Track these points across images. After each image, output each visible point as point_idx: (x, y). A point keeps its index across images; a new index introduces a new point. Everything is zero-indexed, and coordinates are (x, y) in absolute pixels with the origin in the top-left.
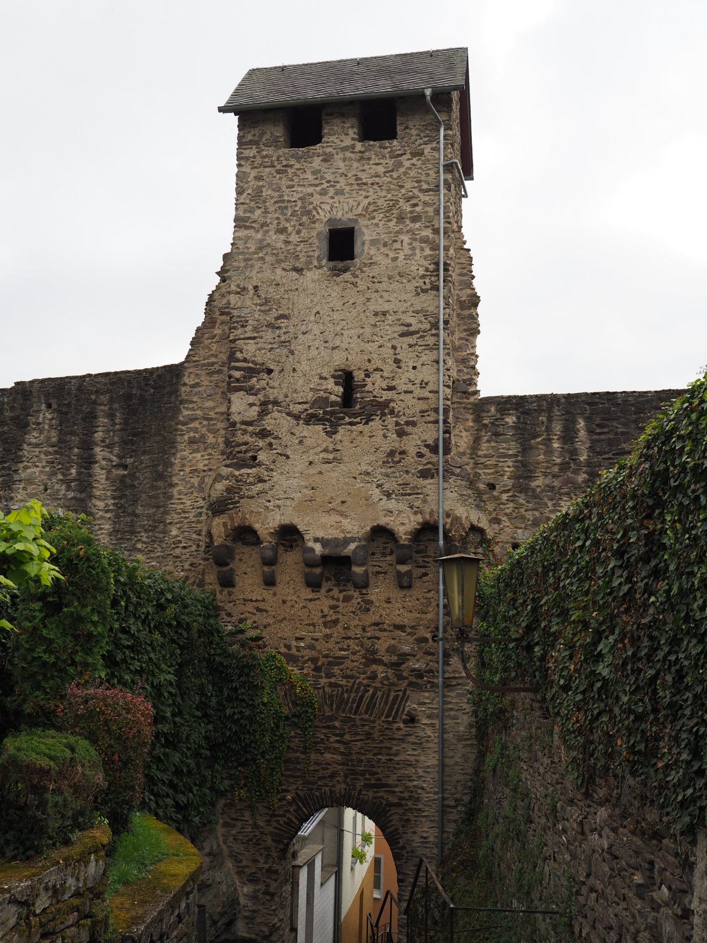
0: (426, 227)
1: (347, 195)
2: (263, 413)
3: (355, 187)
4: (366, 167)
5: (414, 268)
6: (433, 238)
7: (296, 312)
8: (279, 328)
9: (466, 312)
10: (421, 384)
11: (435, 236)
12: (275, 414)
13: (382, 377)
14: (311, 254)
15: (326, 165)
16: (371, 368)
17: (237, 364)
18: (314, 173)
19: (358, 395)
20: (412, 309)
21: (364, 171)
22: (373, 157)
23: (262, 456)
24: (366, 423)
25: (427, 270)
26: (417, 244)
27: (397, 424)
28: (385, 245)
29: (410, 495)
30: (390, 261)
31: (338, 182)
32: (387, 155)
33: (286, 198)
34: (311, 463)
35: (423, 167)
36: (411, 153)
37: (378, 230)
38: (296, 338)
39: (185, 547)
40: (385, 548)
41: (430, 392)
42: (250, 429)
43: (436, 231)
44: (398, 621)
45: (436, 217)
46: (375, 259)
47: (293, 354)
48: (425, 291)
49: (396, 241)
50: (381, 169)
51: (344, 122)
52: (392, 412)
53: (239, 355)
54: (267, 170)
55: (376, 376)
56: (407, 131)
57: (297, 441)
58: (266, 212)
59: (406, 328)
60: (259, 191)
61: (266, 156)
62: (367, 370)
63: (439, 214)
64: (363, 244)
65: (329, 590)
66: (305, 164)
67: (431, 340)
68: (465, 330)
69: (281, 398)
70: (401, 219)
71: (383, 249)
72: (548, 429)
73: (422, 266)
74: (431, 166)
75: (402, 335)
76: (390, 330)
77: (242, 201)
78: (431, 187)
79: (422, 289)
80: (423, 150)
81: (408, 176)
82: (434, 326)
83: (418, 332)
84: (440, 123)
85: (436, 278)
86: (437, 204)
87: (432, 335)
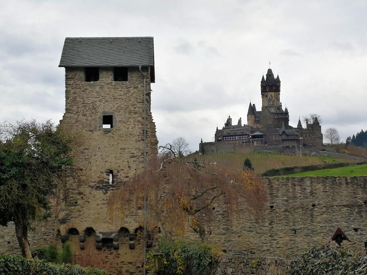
0: (140, 116)
1: (110, 103)
2: (79, 186)
3: (113, 99)
4: (117, 92)
5: (135, 132)
6: (142, 121)
7: (91, 147)
8: (85, 153)
9: (154, 147)
12: (84, 186)
13: (124, 173)
14: (96, 125)
15: (101, 90)
16: (120, 169)
18: (96, 93)
19: (115, 179)
20: (135, 148)
21: (116, 93)
22: (119, 88)
23: (79, 202)
25: (140, 133)
26: (136, 123)
28: (124, 123)
29: (134, 216)
30: (126, 129)
31: (106, 97)
32: (125, 87)
33: (86, 102)
34: (98, 204)
35: (138, 93)
36: (133, 87)
37: (122, 117)
38: (91, 157)
39: (48, 235)
40: (125, 235)
42: (75, 191)
43: (143, 118)
44: (130, 261)
45: (143, 113)
46: (121, 128)
47: (90, 163)
48: (139, 141)
49: (128, 121)
50: (122, 93)
51: (108, 73)
54: (78, 90)
55: (121, 172)
56: (132, 78)
57: (93, 196)
58: (78, 107)
59: (133, 155)
60: (75, 98)
61: (78, 84)
62: (118, 170)
63: (144, 111)
64: (116, 122)
65: (105, 251)
66: (93, 89)
67: (141, 159)
69: (86, 180)
70: (130, 112)
73: (138, 131)
74: (141, 93)
75: (131, 157)
76: (127, 155)
77: (68, 102)
78: (141, 101)
79: (138, 140)
80: (138, 86)
81: (132, 96)
82: (143, 154)
83: (137, 156)
84: (144, 77)
85: (143, 136)
86: (143, 108)
87: (142, 157)
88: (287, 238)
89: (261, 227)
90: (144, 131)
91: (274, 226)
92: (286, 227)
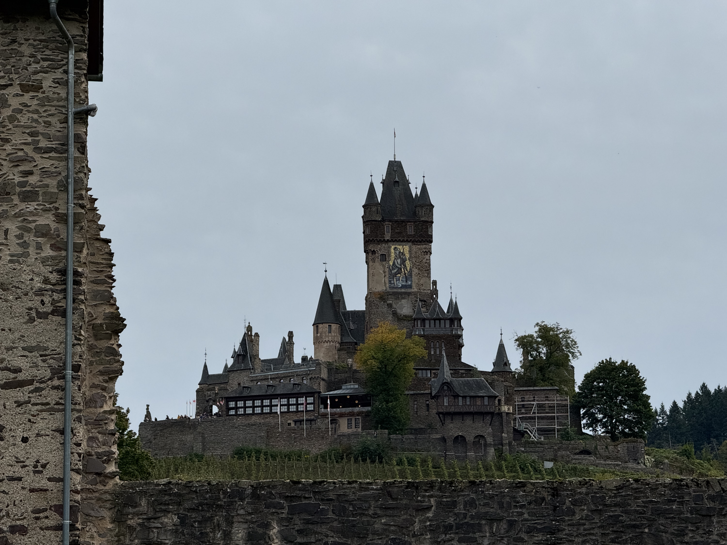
0: (46, 210)
5: (26, 277)
6: (57, 229)
9: (104, 344)
10: (35, 466)
11: (60, 226)
20: (22, 344)
25: (46, 281)
26: (30, 238)
35: (41, 110)
36: (20, 85)
41: (50, 480)
43: (62, 219)
45: (63, 195)
48: (43, 316)
56: (15, 46)
59: (12, 376)
63: (67, 190)
67: (52, 397)
68: (102, 373)
73: (38, 275)
74: (53, 110)
75: (6, 386)
78: (54, 144)
79: (38, 313)
80: (41, 81)
81: (16, 123)
82: (58, 373)
83: (31, 382)
84: (69, 42)
85: (61, 296)
86: (64, 174)
87: (55, 388)
90: (63, 272)
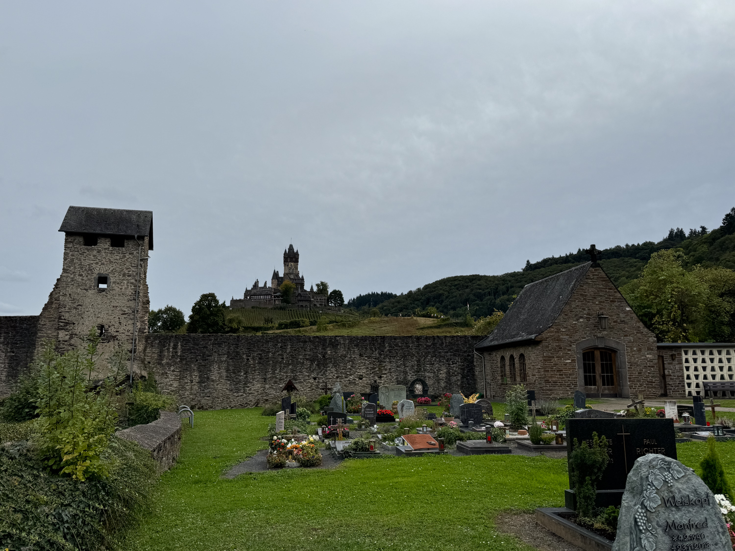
0: (133, 279)
1: (106, 265)
2: (71, 338)
3: (109, 263)
5: (128, 292)
7: (85, 304)
8: (78, 309)
9: (145, 306)
10: (128, 331)
11: (136, 282)
12: (75, 339)
13: (114, 328)
14: (91, 284)
15: (98, 253)
16: (111, 324)
17: (62, 321)
18: (94, 256)
19: (106, 333)
20: (126, 306)
21: (112, 257)
22: (116, 253)
24: (108, 342)
25: (132, 293)
26: (129, 284)
27: (119, 343)
28: (118, 283)
30: (119, 289)
31: (102, 260)
32: (121, 253)
33: (83, 264)
35: (133, 258)
36: (129, 253)
37: (116, 278)
38: (84, 313)
42: (66, 343)
43: (136, 281)
47: (83, 318)
49: (122, 282)
50: (118, 258)
51: (106, 239)
52: (117, 339)
53: (62, 318)
54: (76, 253)
55: (112, 327)
56: (128, 245)
58: (75, 268)
59: (124, 312)
60: (73, 260)
61: (76, 248)
62: (109, 325)
64: (110, 283)
66: (90, 252)
67: (132, 317)
68: (144, 312)
69: (78, 333)
70: (124, 275)
71: (117, 285)
72: (169, 345)
73: (130, 292)
74: (136, 258)
75: (122, 314)
76: (118, 312)
77: (66, 263)
78: (135, 265)
79: (130, 300)
80: (133, 252)
81: (127, 261)
82: (133, 312)
83: (128, 314)
84: (140, 245)
85: (135, 296)
86: (137, 271)
87: (133, 315)
88: (259, 385)
89: (237, 377)
90: (136, 292)
91: (248, 375)
92: (258, 376)
